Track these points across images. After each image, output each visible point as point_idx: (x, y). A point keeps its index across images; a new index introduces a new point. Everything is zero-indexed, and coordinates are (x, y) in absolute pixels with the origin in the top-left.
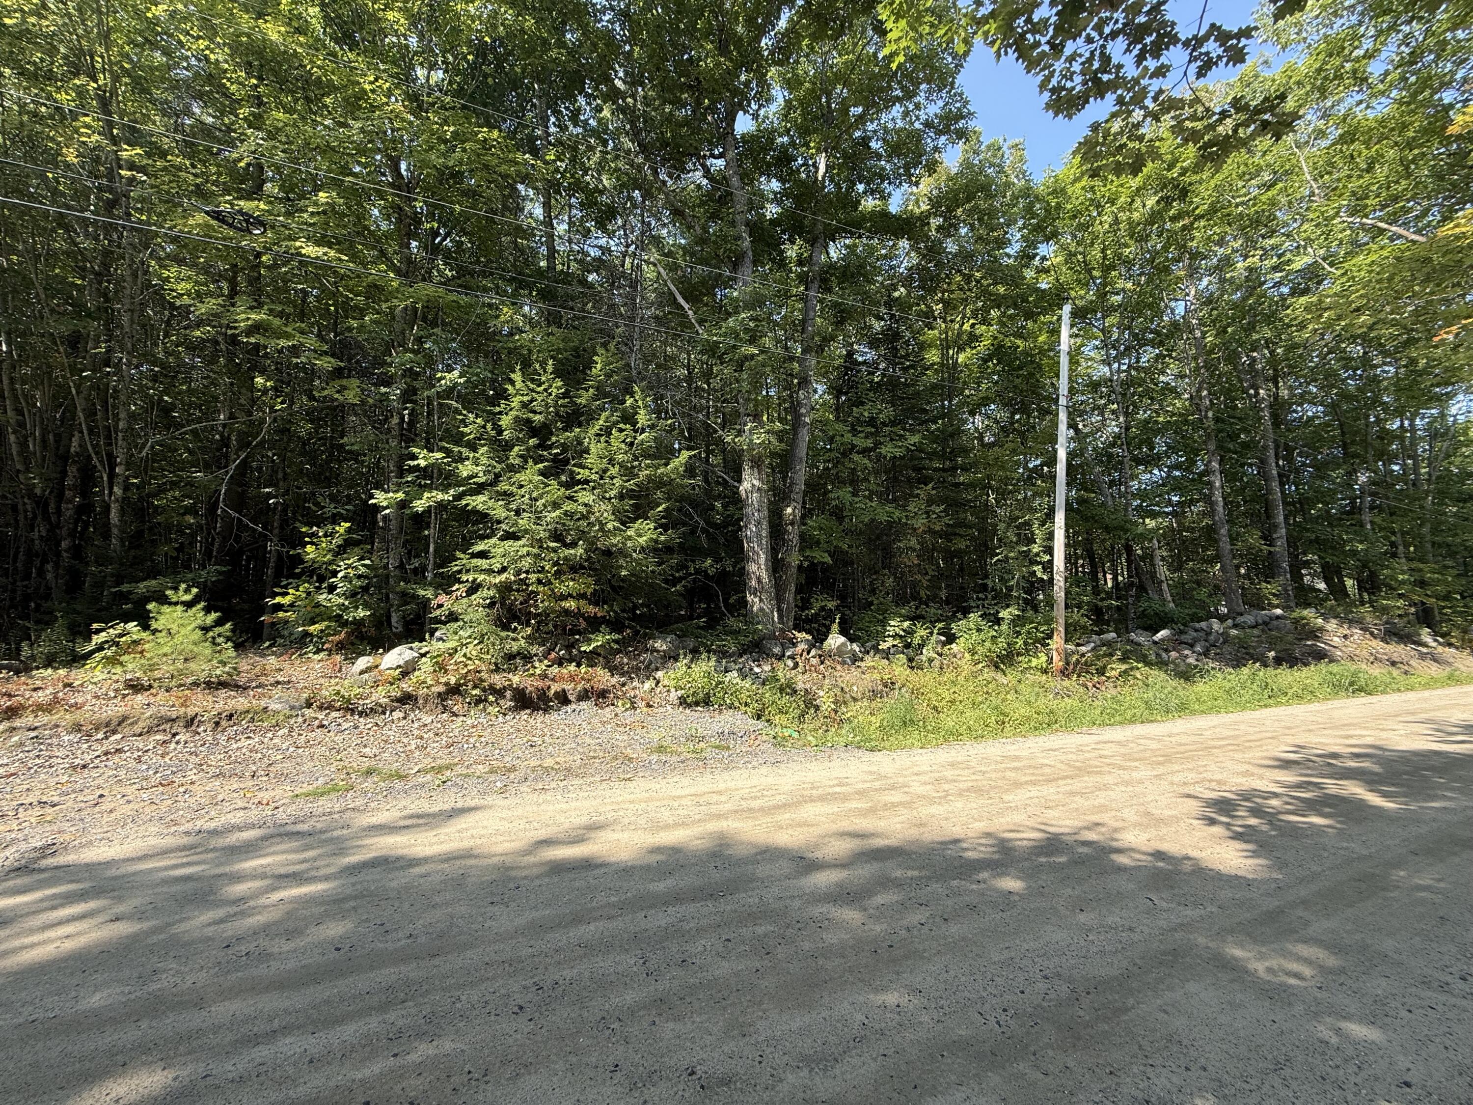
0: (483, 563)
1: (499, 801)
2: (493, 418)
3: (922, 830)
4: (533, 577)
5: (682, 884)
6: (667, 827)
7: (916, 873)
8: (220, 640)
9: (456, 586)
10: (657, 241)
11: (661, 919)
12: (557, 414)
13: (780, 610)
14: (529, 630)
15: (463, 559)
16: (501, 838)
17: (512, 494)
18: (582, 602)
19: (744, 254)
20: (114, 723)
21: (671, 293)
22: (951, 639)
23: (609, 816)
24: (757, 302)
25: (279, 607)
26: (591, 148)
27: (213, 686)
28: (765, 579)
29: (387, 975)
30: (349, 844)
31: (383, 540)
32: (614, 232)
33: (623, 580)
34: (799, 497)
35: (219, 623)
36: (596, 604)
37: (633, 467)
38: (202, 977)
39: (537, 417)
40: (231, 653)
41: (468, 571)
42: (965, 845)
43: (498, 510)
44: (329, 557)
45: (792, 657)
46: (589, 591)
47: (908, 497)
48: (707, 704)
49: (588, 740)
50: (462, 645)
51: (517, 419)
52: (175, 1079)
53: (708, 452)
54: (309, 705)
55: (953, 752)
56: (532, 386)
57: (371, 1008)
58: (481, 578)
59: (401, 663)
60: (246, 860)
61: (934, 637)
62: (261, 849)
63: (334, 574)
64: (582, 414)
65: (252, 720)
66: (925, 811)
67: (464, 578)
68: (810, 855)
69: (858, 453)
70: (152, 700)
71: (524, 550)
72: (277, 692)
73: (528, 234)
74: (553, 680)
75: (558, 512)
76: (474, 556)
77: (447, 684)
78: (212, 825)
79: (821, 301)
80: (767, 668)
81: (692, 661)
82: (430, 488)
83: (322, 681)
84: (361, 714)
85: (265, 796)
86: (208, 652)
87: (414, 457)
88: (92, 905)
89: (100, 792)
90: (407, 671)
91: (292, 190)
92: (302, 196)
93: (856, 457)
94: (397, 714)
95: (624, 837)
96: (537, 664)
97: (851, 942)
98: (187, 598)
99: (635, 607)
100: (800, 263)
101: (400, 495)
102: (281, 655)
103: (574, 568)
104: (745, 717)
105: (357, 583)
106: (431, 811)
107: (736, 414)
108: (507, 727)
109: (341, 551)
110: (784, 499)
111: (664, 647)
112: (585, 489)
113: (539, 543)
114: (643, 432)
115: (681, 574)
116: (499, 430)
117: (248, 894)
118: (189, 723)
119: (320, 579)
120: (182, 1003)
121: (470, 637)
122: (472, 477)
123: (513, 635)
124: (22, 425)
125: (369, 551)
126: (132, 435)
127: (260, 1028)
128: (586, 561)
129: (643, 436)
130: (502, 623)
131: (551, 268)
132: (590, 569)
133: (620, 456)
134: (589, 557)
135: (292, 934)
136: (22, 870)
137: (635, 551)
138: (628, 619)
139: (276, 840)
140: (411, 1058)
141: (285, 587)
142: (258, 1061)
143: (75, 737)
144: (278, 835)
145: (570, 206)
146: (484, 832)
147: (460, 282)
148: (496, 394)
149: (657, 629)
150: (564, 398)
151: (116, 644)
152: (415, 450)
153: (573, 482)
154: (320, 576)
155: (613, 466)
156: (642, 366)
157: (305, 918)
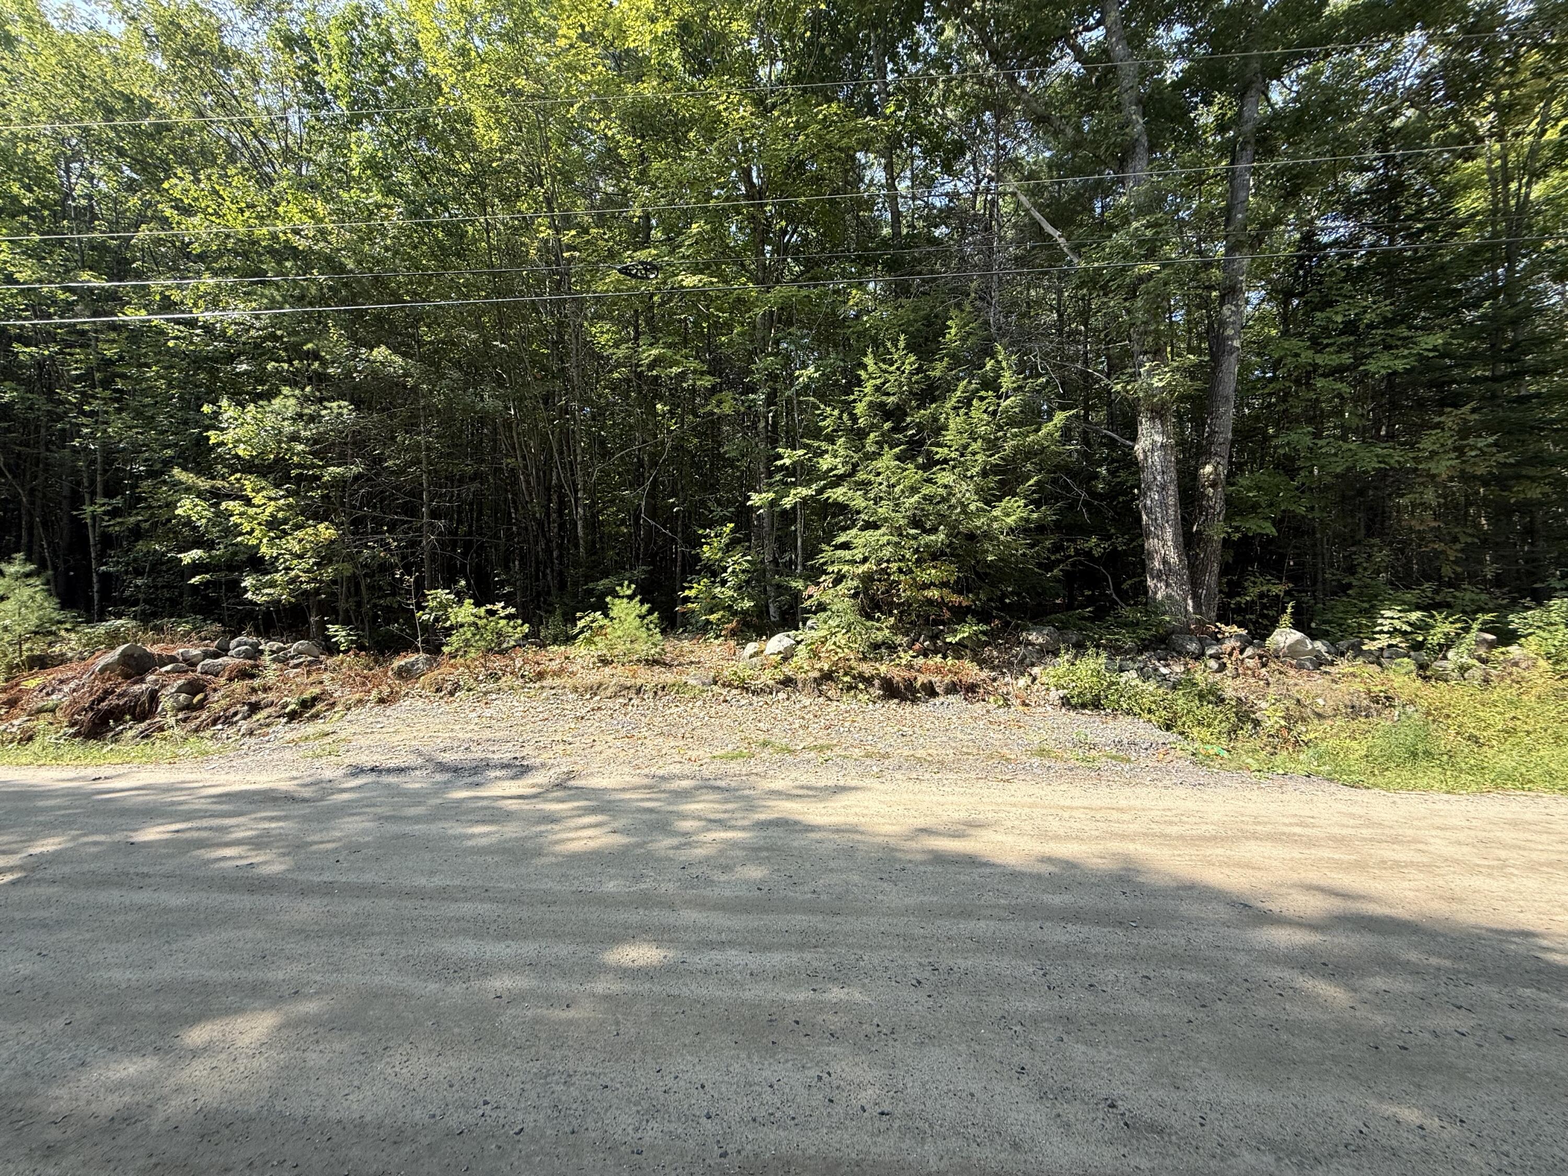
0: (846, 554)
1: (876, 784)
2: (848, 407)
3: (1455, 906)
4: (894, 566)
5: (1081, 903)
6: (1057, 838)
7: (1448, 963)
8: (652, 626)
9: (823, 578)
10: (1015, 164)
11: (1058, 935)
12: (911, 392)
13: (1196, 597)
14: (892, 620)
15: (827, 553)
16: (883, 821)
17: (870, 483)
18: (945, 591)
19: (1135, 143)
20: (595, 687)
21: (1035, 223)
22: (1507, 637)
23: (989, 815)
24: (1153, 202)
25: (687, 599)
26: (933, 82)
27: (652, 662)
28: (1173, 558)
29: (800, 920)
30: (756, 802)
31: (759, 537)
32: (963, 170)
33: (990, 565)
34: (1224, 450)
35: (650, 612)
36: (960, 593)
37: (997, 439)
38: (671, 887)
39: (891, 399)
40: (659, 637)
41: (833, 562)
42: (1545, 943)
43: (858, 501)
44: (720, 554)
45: (1217, 657)
46: (952, 579)
47: (1417, 430)
48: (1097, 707)
49: (960, 736)
50: (832, 634)
51: (871, 405)
52: (665, 957)
53: (1087, 409)
54: (715, 683)
55: (1515, 807)
56: (884, 367)
57: (791, 945)
58: (845, 568)
59: (782, 649)
60: (687, 803)
61: (1473, 635)
62: (695, 796)
63: (725, 569)
64: (938, 388)
65: (678, 692)
66: (1460, 882)
67: (830, 569)
68: (1260, 905)
69: (1324, 375)
70: (614, 671)
71: (885, 539)
72: (692, 670)
73: (869, 204)
74: (918, 671)
75: (916, 497)
76: (837, 547)
77: (821, 670)
78: (661, 772)
79: (1255, 172)
80: (1178, 668)
81: (1076, 657)
82: (794, 485)
83: (722, 663)
84: (753, 692)
85: (693, 754)
86: (644, 635)
87: (781, 457)
88: (600, 818)
89: (593, 738)
90: (787, 655)
91: (671, 231)
92: (680, 233)
93: (1320, 383)
94: (782, 695)
95: (1010, 840)
96: (902, 654)
97: (1333, 1026)
98: (629, 592)
99: (1004, 595)
100: (1221, 127)
101: (771, 495)
102: (692, 639)
103: (935, 555)
104: (1148, 725)
105: (743, 577)
106: (819, 784)
107: (1127, 353)
108: (877, 714)
109: (728, 548)
110: (1198, 455)
111: (1040, 640)
112: (944, 469)
113: (899, 531)
114: (1007, 397)
115: (1058, 556)
116: (854, 418)
117: (691, 830)
118: (638, 691)
119: (714, 574)
120: (661, 903)
121: (838, 626)
122: (832, 470)
123: (877, 625)
124: (526, 467)
125: (749, 548)
126: (585, 466)
127: (713, 937)
128: (948, 546)
129: (1008, 402)
130: (866, 612)
131: (896, 234)
132: (952, 555)
133: (982, 430)
134: (951, 543)
135: (726, 869)
136: (559, 786)
137: (1002, 533)
138: (996, 608)
139: (704, 791)
140: (827, 996)
141: (690, 582)
142: (715, 961)
143: (575, 696)
144: (707, 786)
145: (913, 158)
146: (865, 812)
147: (809, 275)
148: (849, 382)
149: (1030, 620)
150: (917, 374)
151: (591, 628)
152: (781, 450)
153: (931, 463)
154: (714, 572)
155: (975, 440)
156: (1002, 320)
157: (733, 858)
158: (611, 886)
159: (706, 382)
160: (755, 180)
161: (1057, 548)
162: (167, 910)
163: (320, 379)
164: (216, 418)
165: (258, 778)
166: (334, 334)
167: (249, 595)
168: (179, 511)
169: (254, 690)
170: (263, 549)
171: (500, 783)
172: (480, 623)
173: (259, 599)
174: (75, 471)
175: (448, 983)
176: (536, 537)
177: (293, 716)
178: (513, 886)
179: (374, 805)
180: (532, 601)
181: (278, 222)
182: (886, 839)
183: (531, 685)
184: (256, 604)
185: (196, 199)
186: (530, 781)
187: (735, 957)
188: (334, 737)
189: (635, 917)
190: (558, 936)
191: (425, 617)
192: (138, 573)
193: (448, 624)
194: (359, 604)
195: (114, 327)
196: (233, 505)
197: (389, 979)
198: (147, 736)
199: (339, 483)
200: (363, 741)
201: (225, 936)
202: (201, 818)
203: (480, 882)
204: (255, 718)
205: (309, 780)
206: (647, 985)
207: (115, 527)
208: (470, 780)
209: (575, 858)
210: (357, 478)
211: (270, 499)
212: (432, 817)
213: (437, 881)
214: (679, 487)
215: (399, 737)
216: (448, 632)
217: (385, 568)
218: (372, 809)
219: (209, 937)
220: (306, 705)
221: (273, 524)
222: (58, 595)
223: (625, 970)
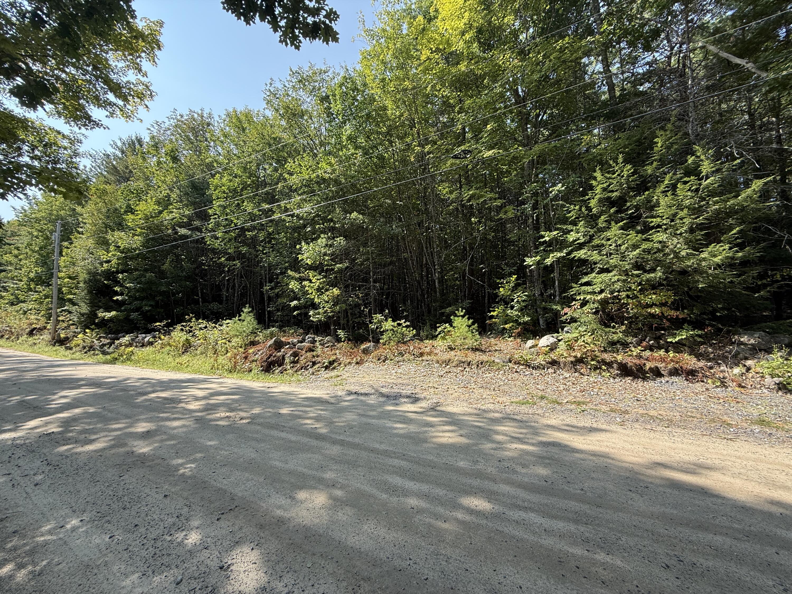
0: (589, 289)
1: (620, 429)
2: (585, 203)
4: (623, 294)
6: (785, 488)
8: (474, 331)
9: (574, 303)
10: (702, 28)
12: (629, 188)
14: (624, 328)
15: (575, 288)
16: (628, 453)
17: (603, 245)
18: (664, 309)
20: (447, 361)
23: (717, 462)
25: (492, 317)
27: (475, 350)
30: (539, 431)
31: (531, 282)
32: (659, 45)
33: (701, 290)
35: (473, 324)
36: (677, 309)
37: (701, 206)
38: (494, 470)
39: (615, 194)
40: (478, 336)
41: (579, 294)
43: (595, 256)
44: (509, 292)
46: (670, 301)
49: (684, 404)
50: (581, 336)
51: (600, 199)
52: (493, 508)
54: (510, 361)
56: (608, 176)
57: (569, 519)
58: (588, 297)
59: (549, 344)
60: (498, 426)
62: (503, 423)
63: (513, 300)
64: (649, 182)
65: (489, 366)
67: (578, 298)
70: (456, 353)
71: (616, 278)
72: (497, 354)
73: (592, 84)
74: (647, 360)
75: (638, 251)
76: (582, 285)
77: (575, 357)
78: (483, 408)
82: (552, 251)
83: (513, 351)
84: (533, 368)
85: (501, 400)
86: (471, 336)
87: (543, 237)
88: (453, 428)
89: (448, 386)
90: (553, 348)
92: (481, 132)
94: (550, 370)
95: (738, 482)
96: (633, 349)
98: (462, 314)
99: (715, 310)
101: (538, 258)
102: (496, 338)
103: (655, 286)
105: (523, 304)
106: (579, 425)
108: (616, 386)
109: (514, 289)
111: (752, 341)
112: (659, 231)
113: (626, 273)
114: (707, 178)
115: (764, 281)
116: (589, 209)
117: (502, 441)
118: (469, 364)
119: (506, 303)
120: (489, 478)
121: (586, 331)
122: (576, 240)
123: (614, 330)
124: (412, 256)
125: (526, 288)
126: (439, 253)
127: (520, 503)
128: (665, 280)
129: (708, 181)
130: (605, 323)
131: (612, 96)
132: (668, 285)
133: (687, 202)
134: (667, 278)
135: (524, 466)
136: (433, 409)
137: (710, 268)
138: (710, 319)
139: (508, 420)
140: (597, 556)
141: (493, 308)
142: (522, 518)
143: (438, 365)
144: (508, 418)
145: (621, 49)
146: (615, 446)
147: (555, 135)
148: (584, 189)
149: (741, 327)
150: (633, 176)
151: (444, 332)
152: (543, 233)
153: (647, 229)
154: (507, 302)
155: (682, 210)
156: (699, 129)
157: (528, 460)
158: (462, 464)
159: (498, 203)
160: (520, 93)
161: (761, 276)
162: (291, 442)
163: (332, 229)
164: (301, 250)
165: (316, 392)
166: (338, 210)
167: (311, 318)
168: (290, 287)
169: (314, 357)
170: (316, 300)
171: (406, 405)
172: (395, 329)
173: (315, 320)
174: (261, 275)
175: (391, 496)
176: (417, 289)
177: (327, 368)
178: (415, 455)
179: (357, 409)
180: (416, 319)
181: (319, 170)
182: (631, 466)
183: (417, 359)
184: (313, 322)
185: (294, 169)
186: (420, 405)
187: (532, 517)
188: (341, 377)
189: (476, 482)
190: (438, 485)
191: (373, 327)
192: (278, 310)
193: (382, 330)
194: (348, 321)
195: (271, 221)
196: (306, 283)
197: (367, 488)
198: (282, 373)
199: (340, 271)
200: (352, 380)
201: (309, 456)
202: (300, 406)
203: (401, 451)
204: (314, 367)
205: (333, 395)
206: (485, 521)
207: (272, 293)
208: (394, 402)
209: (442, 446)
210: (347, 267)
211: (318, 280)
212: (379, 417)
213: (383, 447)
214: (485, 259)
215: (364, 380)
216: (382, 333)
217: (357, 306)
218: (356, 411)
219: (304, 455)
220: (331, 363)
221: (319, 290)
222: (257, 319)
223: (472, 510)
